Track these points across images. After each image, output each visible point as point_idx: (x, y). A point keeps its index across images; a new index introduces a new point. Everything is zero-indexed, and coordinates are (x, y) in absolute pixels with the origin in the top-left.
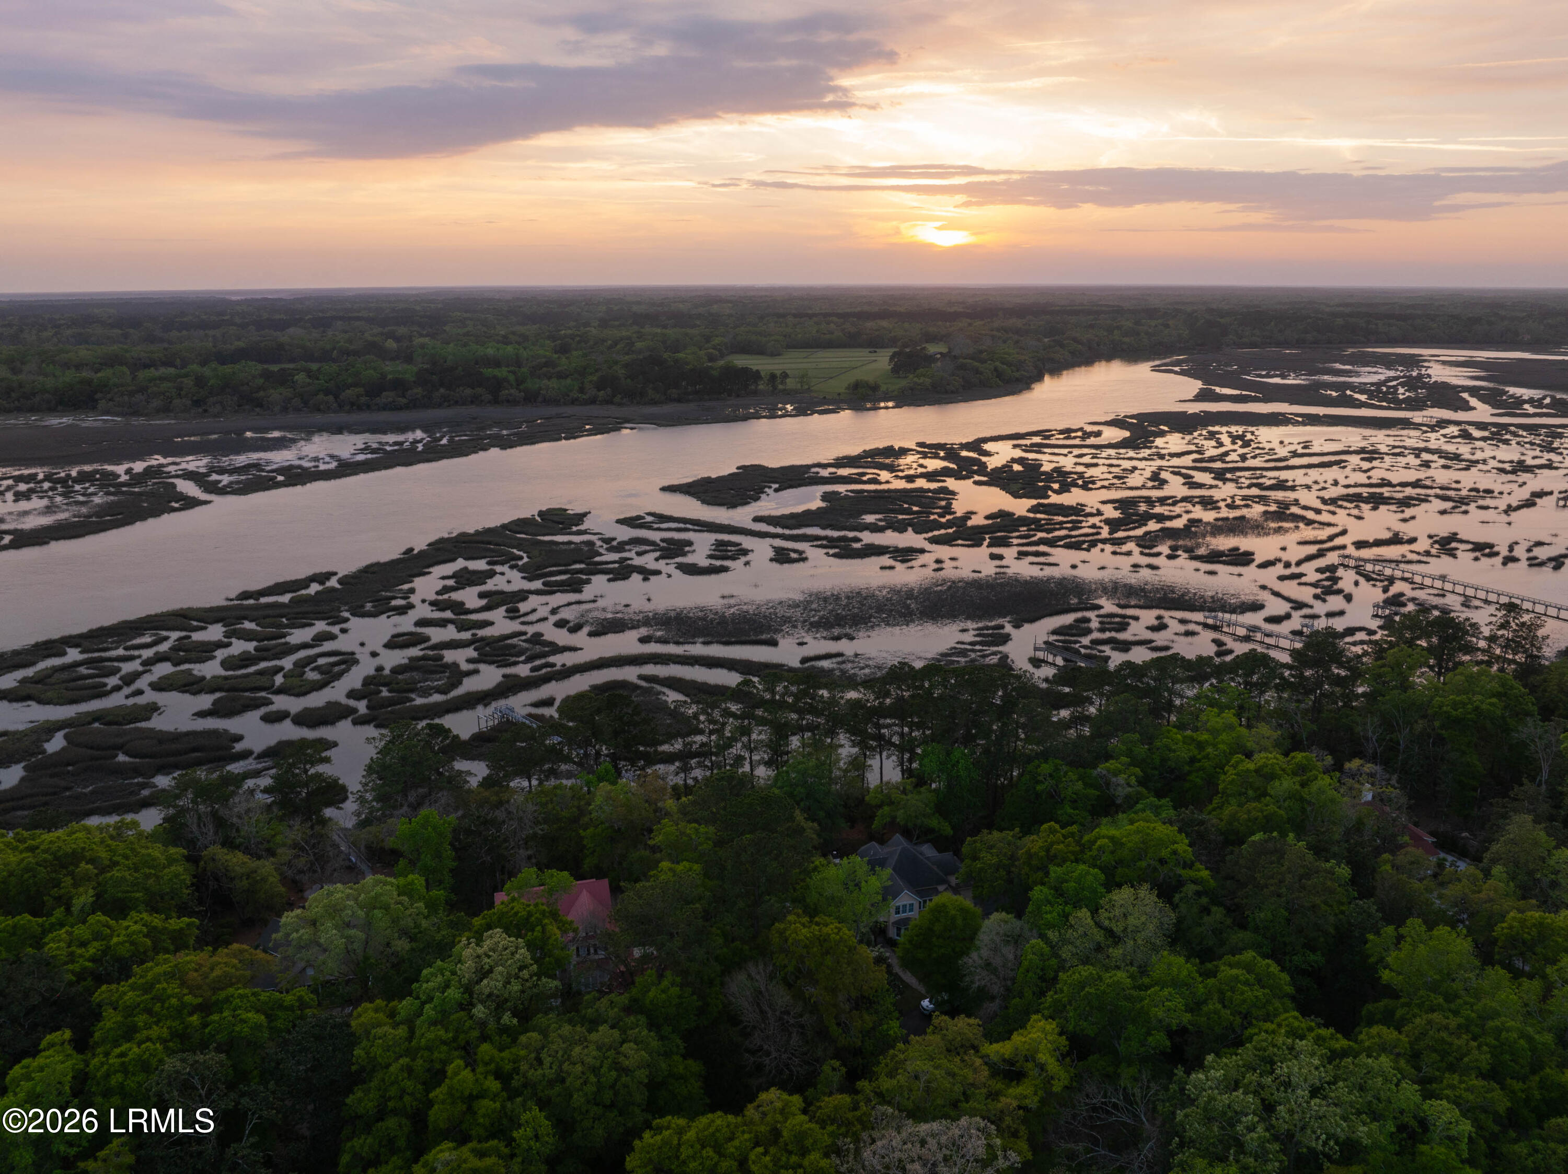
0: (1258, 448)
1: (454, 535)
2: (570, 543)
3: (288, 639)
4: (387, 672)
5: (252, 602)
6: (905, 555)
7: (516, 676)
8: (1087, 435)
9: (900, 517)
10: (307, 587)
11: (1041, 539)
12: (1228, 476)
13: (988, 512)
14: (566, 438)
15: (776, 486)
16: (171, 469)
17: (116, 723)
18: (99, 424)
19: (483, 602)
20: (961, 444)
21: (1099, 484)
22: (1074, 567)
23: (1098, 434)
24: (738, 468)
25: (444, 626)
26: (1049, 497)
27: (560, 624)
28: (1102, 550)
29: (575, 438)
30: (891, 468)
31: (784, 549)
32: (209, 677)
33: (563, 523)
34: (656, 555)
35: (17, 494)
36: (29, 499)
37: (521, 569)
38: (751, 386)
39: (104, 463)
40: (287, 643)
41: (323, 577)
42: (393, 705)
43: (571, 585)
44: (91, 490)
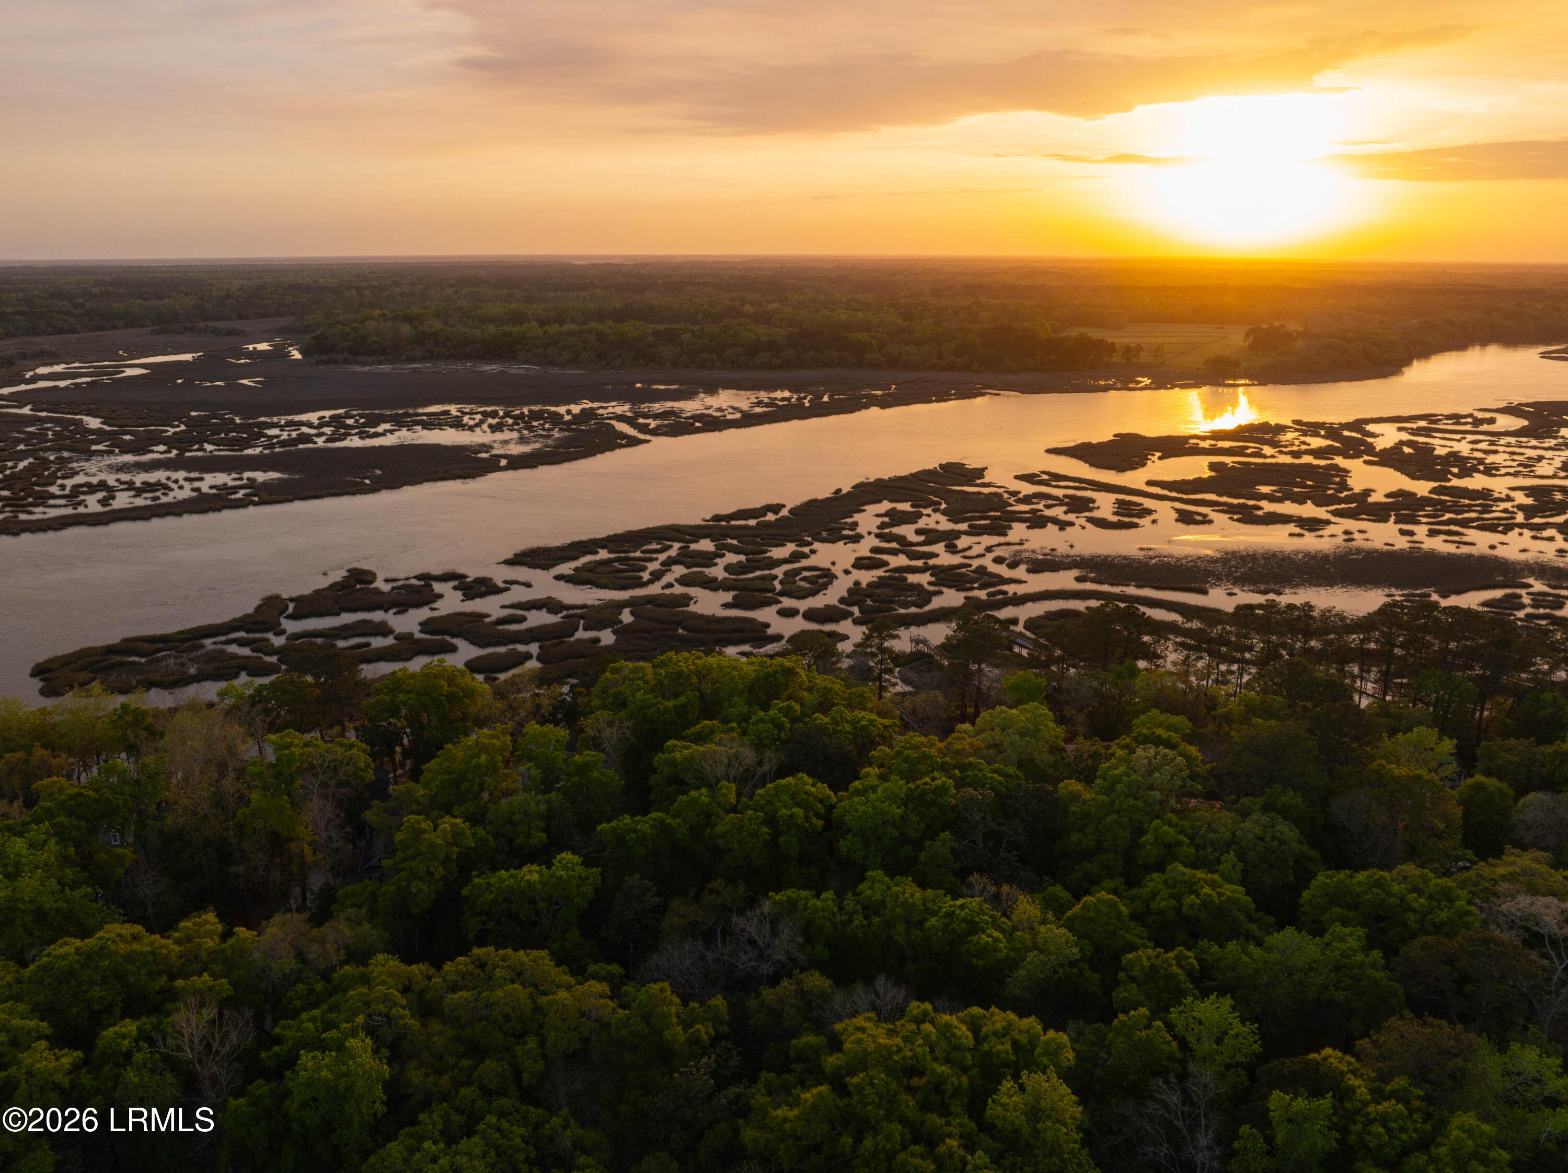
1: (871, 480)
2: (979, 493)
3: (768, 554)
4: (864, 585)
5: (723, 523)
6: (1313, 525)
7: (977, 599)
8: (1478, 422)
9: (1296, 490)
10: (765, 515)
11: (1450, 519)
13: (1388, 491)
14: (937, 401)
15: (1160, 454)
16: (601, 411)
17: (665, 606)
18: (522, 372)
19: (921, 538)
20: (1340, 424)
21: (1503, 471)
22: (1493, 547)
23: (1492, 421)
24: (1115, 436)
25: (896, 554)
26: (1450, 480)
27: (998, 560)
28: (1521, 534)
29: (945, 401)
30: (1274, 444)
31: (1186, 511)
32: (720, 578)
33: (966, 476)
34: (1065, 508)
35: (490, 426)
36: (502, 431)
37: (944, 513)
38: (1106, 359)
39: (544, 405)
40: (770, 558)
41: (776, 508)
42: (881, 612)
43: (995, 529)
44: (547, 426)
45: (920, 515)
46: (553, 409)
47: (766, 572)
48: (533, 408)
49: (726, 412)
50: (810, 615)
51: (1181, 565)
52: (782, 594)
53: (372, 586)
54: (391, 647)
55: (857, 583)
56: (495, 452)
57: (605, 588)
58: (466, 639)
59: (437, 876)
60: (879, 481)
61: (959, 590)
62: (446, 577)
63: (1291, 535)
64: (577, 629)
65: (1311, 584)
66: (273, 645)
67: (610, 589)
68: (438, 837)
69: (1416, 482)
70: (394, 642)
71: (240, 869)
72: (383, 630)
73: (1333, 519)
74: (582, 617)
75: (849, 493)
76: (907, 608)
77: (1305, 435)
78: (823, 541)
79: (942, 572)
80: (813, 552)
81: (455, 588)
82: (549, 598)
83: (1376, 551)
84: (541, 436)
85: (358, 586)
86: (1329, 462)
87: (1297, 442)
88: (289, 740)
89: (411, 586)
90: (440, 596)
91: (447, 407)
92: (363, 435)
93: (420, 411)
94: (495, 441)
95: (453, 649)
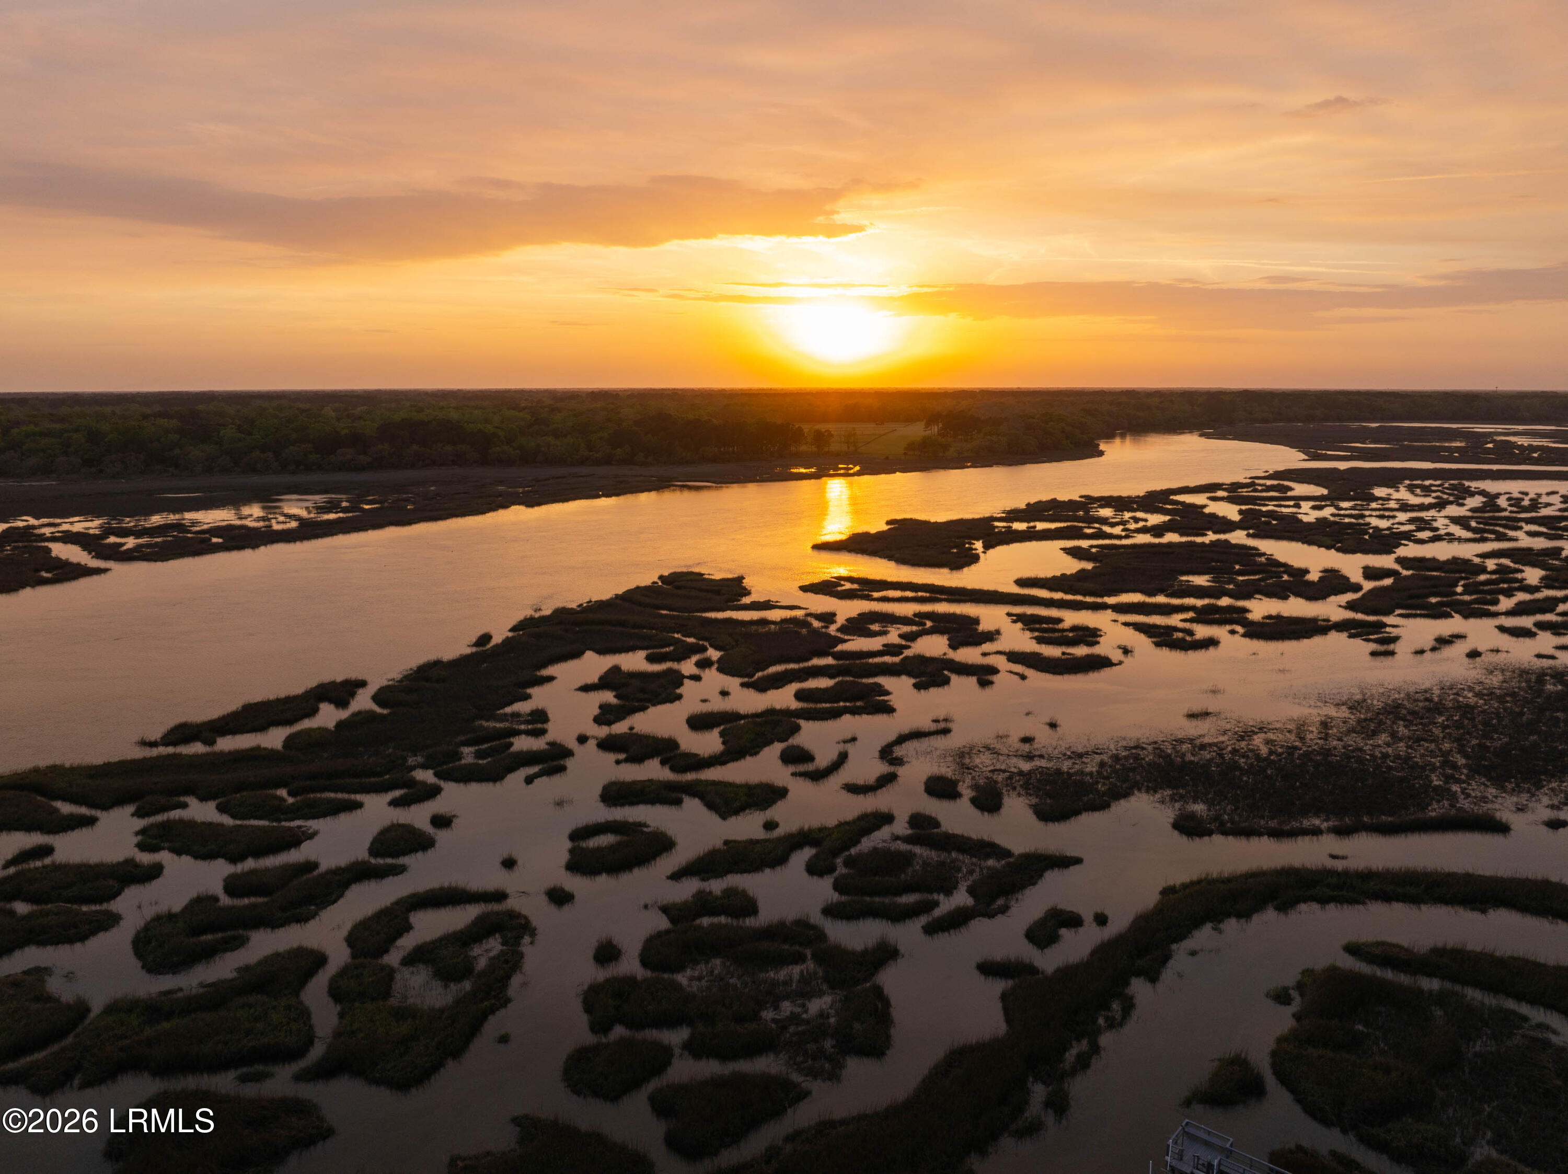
1: (547, 612)
2: (764, 622)
5: (197, 748)
7: (1021, 967)
8: (1275, 489)
9: (1240, 578)
10: (313, 712)
15: (977, 543)
16: (45, 531)
20: (1138, 497)
23: (1285, 487)
25: (676, 802)
27: (940, 789)
29: (619, 495)
30: (1105, 523)
31: (1145, 626)
33: (718, 592)
34: (941, 638)
37: (725, 668)
38: (793, 449)
40: (307, 865)
41: (341, 692)
43: (858, 698)
45: (677, 679)
60: (562, 614)
63: (1373, 654)
75: (507, 641)
77: (1121, 511)
78: (467, 776)
79: (833, 855)
80: (442, 821)
87: (1127, 518)
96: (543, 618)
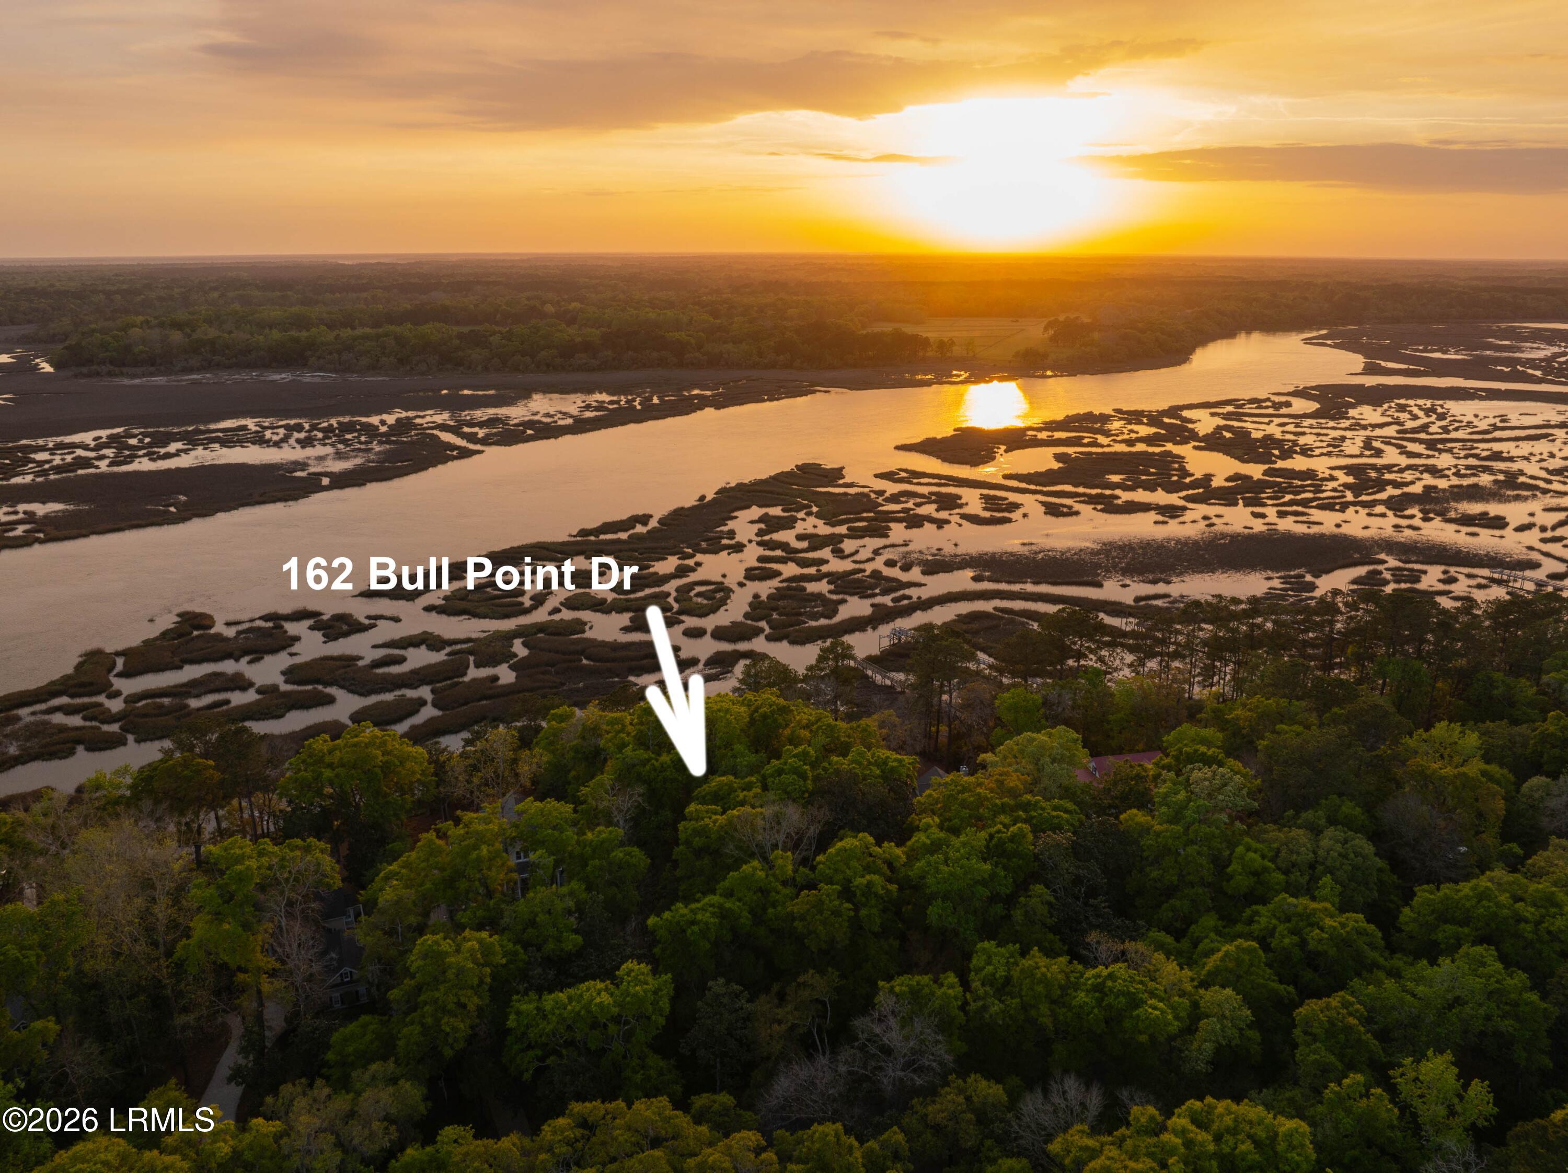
0: (1455, 421)
1: (733, 485)
2: (846, 494)
3: (652, 570)
4: (764, 597)
5: (592, 538)
6: (1171, 512)
7: (884, 606)
8: (1277, 406)
10: (634, 527)
11: (1291, 500)
12: (1439, 446)
13: (1227, 476)
14: (771, 399)
15: (1003, 448)
16: (418, 421)
17: (559, 634)
18: (318, 380)
21: (1317, 452)
22: (1338, 526)
23: (1288, 404)
25: (786, 563)
26: (1275, 462)
27: (890, 563)
28: (1357, 512)
29: (778, 399)
30: (1107, 434)
31: (1051, 503)
32: (609, 600)
34: (934, 506)
35: (298, 441)
36: (314, 446)
37: (818, 516)
38: (921, 354)
39: (353, 415)
40: (656, 573)
41: (644, 519)
42: (792, 626)
43: (875, 530)
44: (363, 439)
45: (795, 520)
46: (364, 420)
47: (657, 589)
48: (341, 419)
49: (556, 418)
50: (720, 634)
51: (1067, 558)
52: (680, 612)
53: (212, 631)
54: (257, 702)
55: (756, 596)
56: (312, 470)
57: (485, 617)
58: (342, 687)
59: (471, 1007)
60: (740, 486)
61: (864, 596)
62: (299, 616)
63: (1156, 523)
64: (468, 667)
65: (1194, 572)
66: (109, 710)
67: (491, 618)
68: (466, 959)
69: (1246, 465)
70: (258, 697)
71: (190, 1018)
72: (240, 683)
73: (1190, 505)
74: (470, 652)
75: (714, 499)
76: (817, 620)
77: (1130, 423)
78: (704, 552)
79: (838, 579)
80: (698, 564)
81: (311, 628)
82: (425, 633)
83: (1239, 535)
84: (359, 450)
85: (195, 633)
86: (1163, 449)
87: (1125, 431)
88: (238, 851)
89: (259, 629)
90: (297, 639)
91: (242, 422)
92: (153, 456)
93: (213, 426)
94: (309, 458)
95: (331, 700)
96: (731, 488)
